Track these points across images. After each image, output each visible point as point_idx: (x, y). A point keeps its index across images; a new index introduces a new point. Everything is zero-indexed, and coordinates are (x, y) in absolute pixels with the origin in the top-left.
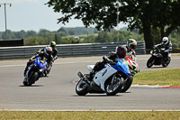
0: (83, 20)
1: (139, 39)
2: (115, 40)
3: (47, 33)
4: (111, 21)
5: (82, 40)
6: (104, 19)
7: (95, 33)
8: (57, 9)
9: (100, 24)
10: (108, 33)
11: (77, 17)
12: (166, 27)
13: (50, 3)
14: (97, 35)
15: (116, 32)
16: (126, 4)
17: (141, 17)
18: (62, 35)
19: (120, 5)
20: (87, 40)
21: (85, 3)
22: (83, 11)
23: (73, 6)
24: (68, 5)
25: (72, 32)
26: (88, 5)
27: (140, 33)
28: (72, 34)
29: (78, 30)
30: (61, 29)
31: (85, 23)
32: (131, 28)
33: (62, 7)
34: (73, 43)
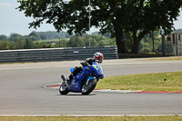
0: (54, 24)
1: (111, 44)
2: (87, 44)
3: (18, 38)
4: (83, 25)
5: (53, 44)
6: (75, 24)
7: (67, 37)
8: (28, 14)
9: (71, 29)
10: (80, 38)
11: (49, 22)
12: (138, 31)
13: (21, 8)
14: (68, 39)
15: (88, 37)
17: (113, 21)
18: (33, 40)
19: (92, 9)
20: (59, 45)
21: (57, 7)
22: (54, 15)
23: (44, 10)
24: (40, 9)
25: (43, 36)
26: (59, 10)
27: (112, 37)
28: (43, 38)
29: (49, 34)
30: (33, 34)
31: (56, 27)
32: (103, 32)
33: (34, 11)
34: (44, 47)
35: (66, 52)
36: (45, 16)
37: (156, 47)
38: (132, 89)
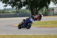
0: (11, 6)
1: (29, 12)
4: (20, 6)
5: (11, 12)
6: (18, 6)
9: (17, 7)
10: (19, 10)
11: (10, 5)
12: (38, 8)
13: (1, 1)
14: (16, 11)
15: (22, 10)
16: (25, 1)
17: (30, 5)
18: (5, 11)
19: (23, 1)
20: (13, 12)
21: (12, 1)
22: (11, 3)
23: (8, 2)
24: (7, 1)
25: (8, 10)
26: (13, 1)
27: (30, 10)
29: (10, 9)
30: (5, 9)
31: (12, 7)
32: (27, 8)
33: (5, 2)
34: (8, 13)
35: (15, 15)
36: (9, 3)
37: (43, 13)
38: (36, 26)
